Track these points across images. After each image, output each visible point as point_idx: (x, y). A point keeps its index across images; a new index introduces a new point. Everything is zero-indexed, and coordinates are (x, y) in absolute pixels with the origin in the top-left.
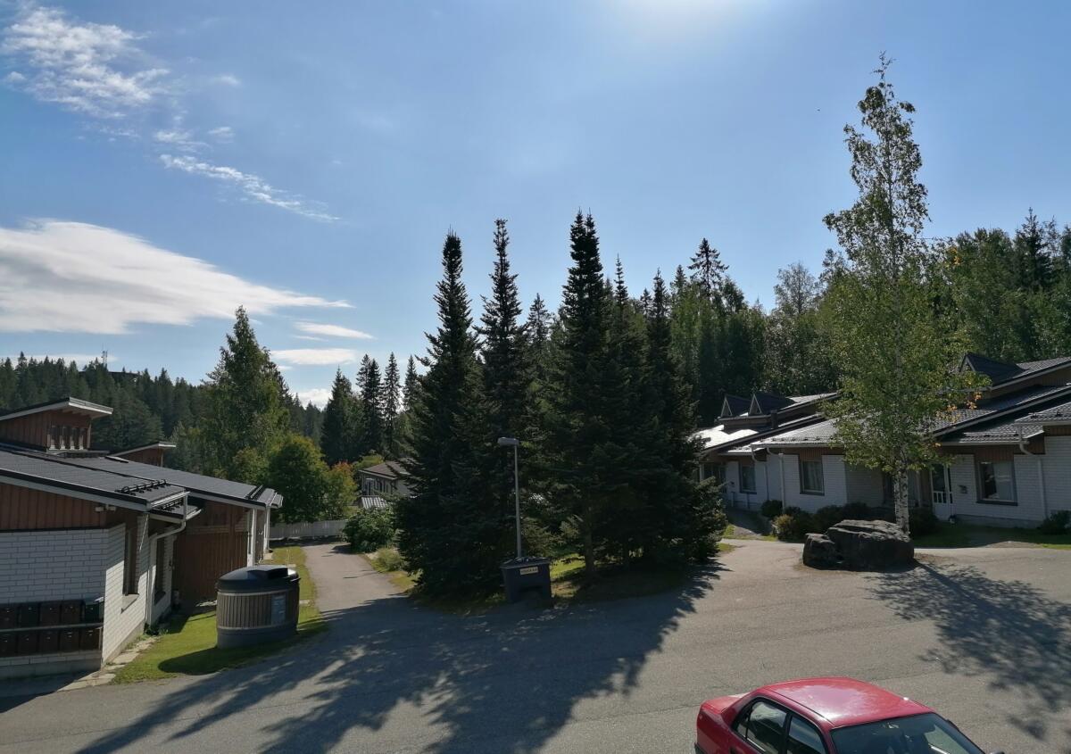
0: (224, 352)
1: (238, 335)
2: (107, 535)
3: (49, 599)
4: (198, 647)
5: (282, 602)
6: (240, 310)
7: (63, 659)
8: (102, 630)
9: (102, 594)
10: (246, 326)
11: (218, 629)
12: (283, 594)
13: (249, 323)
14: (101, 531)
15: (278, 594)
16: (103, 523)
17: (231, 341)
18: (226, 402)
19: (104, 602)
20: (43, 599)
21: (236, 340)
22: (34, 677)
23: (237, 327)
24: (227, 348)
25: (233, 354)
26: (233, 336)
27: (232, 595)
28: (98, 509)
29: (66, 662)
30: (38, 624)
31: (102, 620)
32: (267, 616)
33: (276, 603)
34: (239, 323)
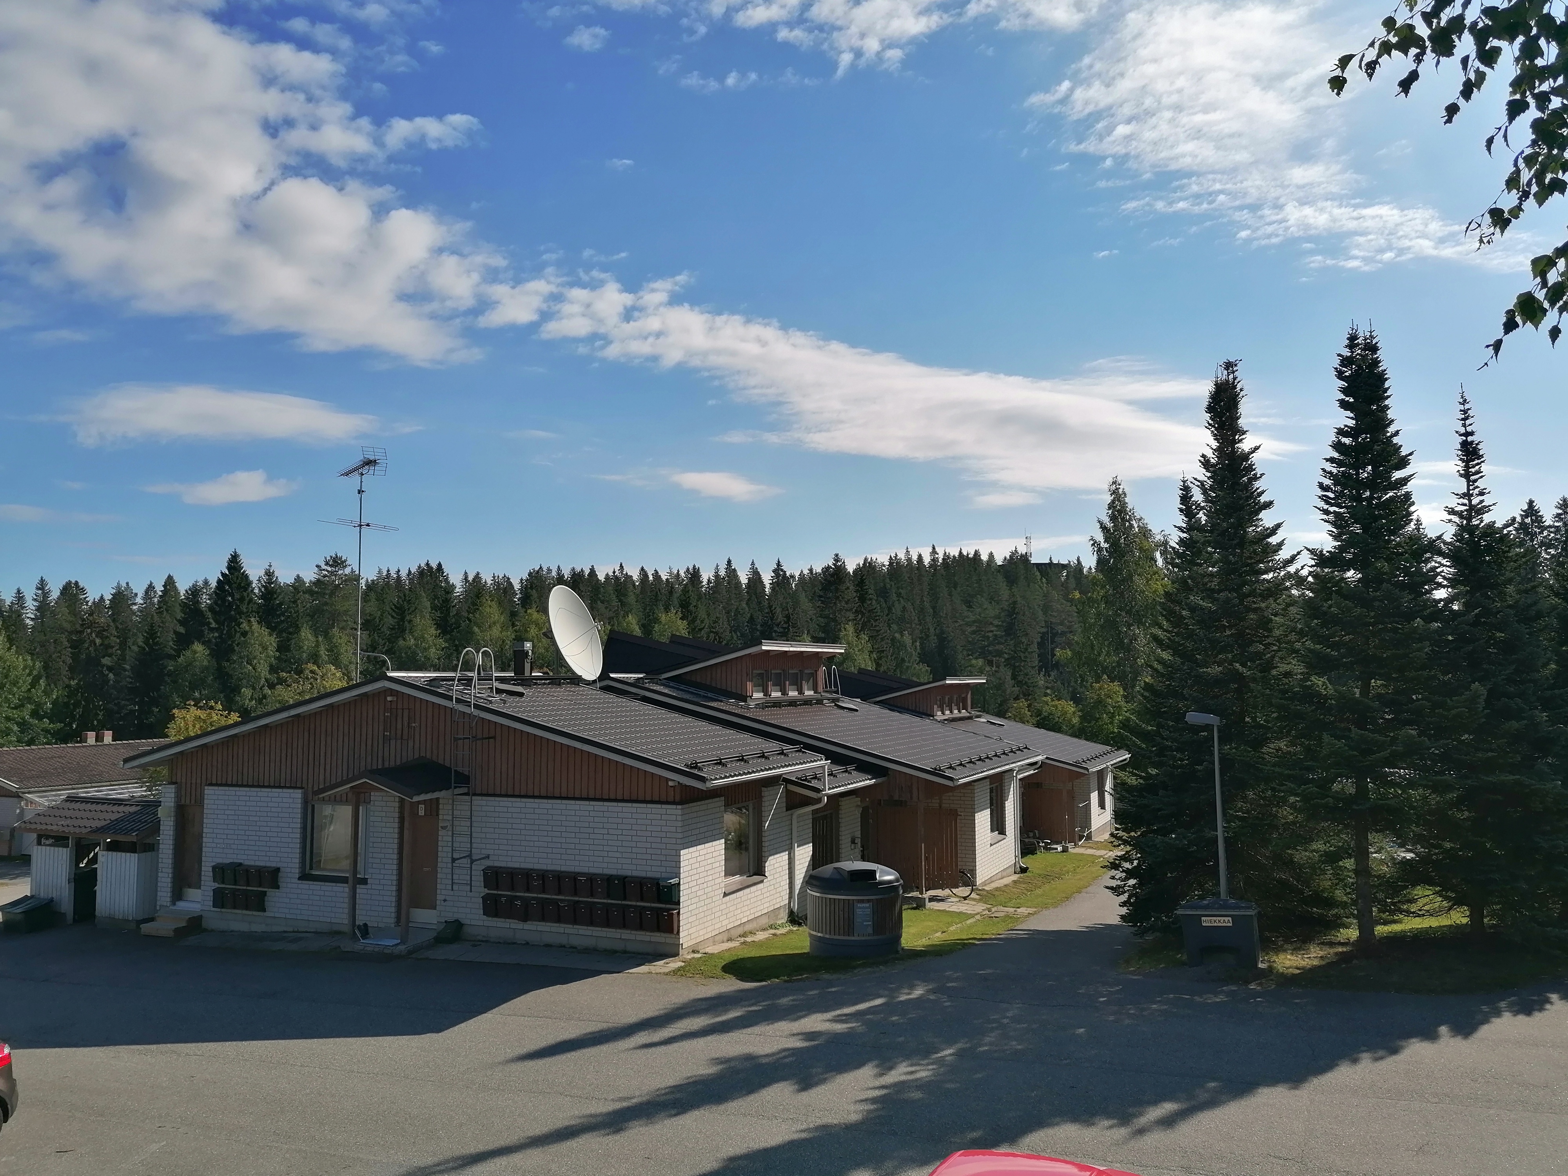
0: (1095, 543)
1: (1113, 518)
2: (679, 812)
3: (635, 874)
4: (796, 948)
5: (868, 911)
6: (1114, 483)
7: (647, 939)
8: (679, 913)
9: (678, 875)
10: (1124, 505)
11: (811, 935)
12: (868, 901)
13: (1127, 500)
14: (674, 807)
15: (862, 901)
16: (677, 799)
17: (1103, 528)
18: (1099, 615)
19: (679, 884)
20: (629, 873)
21: (1110, 525)
22: (625, 952)
23: (1111, 506)
24: (1100, 537)
25: (1106, 545)
26: (1106, 520)
27: (818, 895)
28: (671, 784)
29: (650, 942)
30: (625, 899)
31: (678, 903)
32: (849, 926)
33: (858, 912)
34: (1113, 502)
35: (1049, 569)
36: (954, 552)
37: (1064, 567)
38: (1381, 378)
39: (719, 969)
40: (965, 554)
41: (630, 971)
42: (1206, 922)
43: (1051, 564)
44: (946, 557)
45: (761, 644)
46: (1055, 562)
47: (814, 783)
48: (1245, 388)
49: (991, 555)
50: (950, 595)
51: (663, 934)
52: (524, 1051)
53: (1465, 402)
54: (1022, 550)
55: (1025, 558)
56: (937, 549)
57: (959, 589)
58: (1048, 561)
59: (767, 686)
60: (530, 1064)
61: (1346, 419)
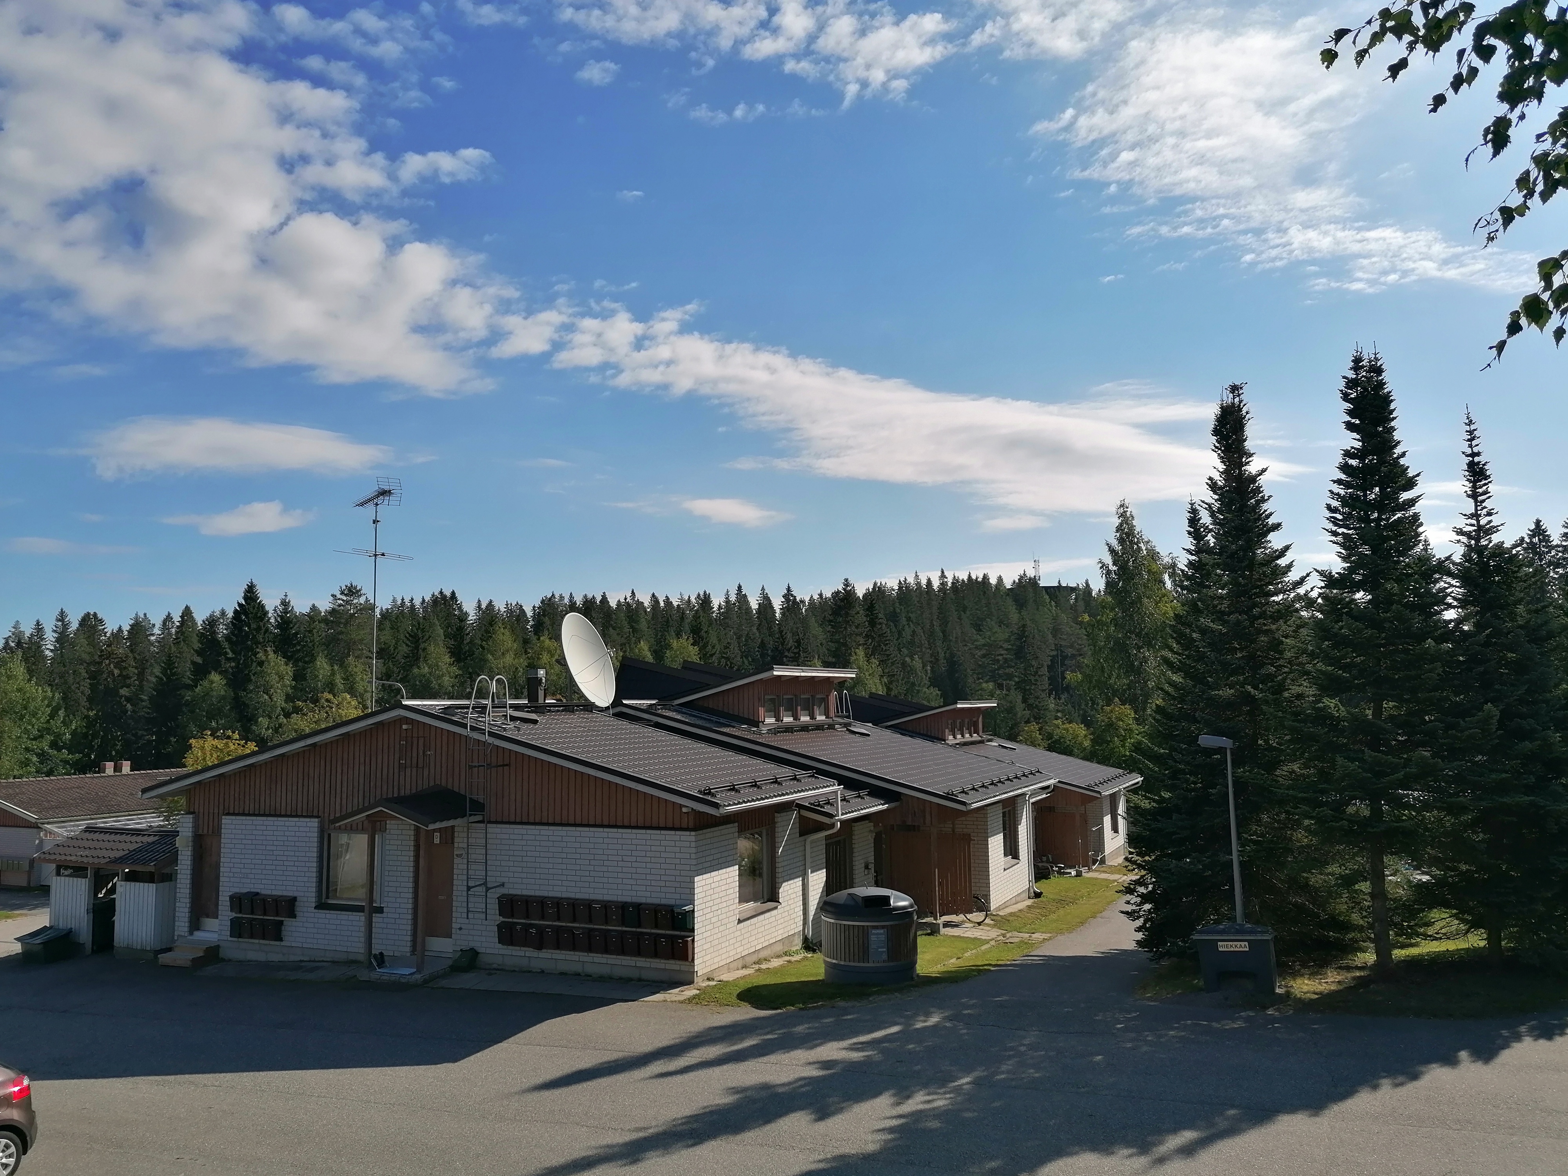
0: (1103, 566)
1: (1121, 541)
2: (693, 838)
3: (649, 901)
4: (811, 975)
5: (883, 938)
6: (1122, 506)
7: (662, 966)
8: (693, 940)
9: (692, 902)
10: (1132, 528)
11: (825, 962)
12: (883, 927)
13: (1134, 523)
14: (688, 833)
15: (876, 927)
16: (691, 825)
17: (1112, 551)
18: (1108, 637)
19: (693, 911)
20: (643, 900)
21: (1118, 548)
22: (640, 980)
23: (1119, 529)
24: (1108, 560)
25: (1115, 568)
26: (1115, 543)
27: (832, 921)
28: (684, 810)
29: (665, 970)
30: (639, 926)
31: (693, 930)
32: (864, 952)
33: (873, 938)
34: (1121, 524)
35: (1057, 592)
36: (963, 576)
37: (1073, 589)
38: (1386, 400)
39: (734, 997)
40: (974, 577)
41: (645, 999)
42: (1223, 947)
43: (1059, 587)
44: (956, 581)
45: (772, 669)
46: (1064, 585)
47: (827, 809)
48: (1251, 410)
49: (1000, 579)
50: (960, 618)
51: (678, 962)
52: (540, 1080)
53: (1470, 423)
54: (1031, 573)
55: (1033, 582)
56: (946, 573)
57: (968, 613)
58: (1056, 584)
59: (779, 711)
60: (546, 1094)
61: (1352, 441)
